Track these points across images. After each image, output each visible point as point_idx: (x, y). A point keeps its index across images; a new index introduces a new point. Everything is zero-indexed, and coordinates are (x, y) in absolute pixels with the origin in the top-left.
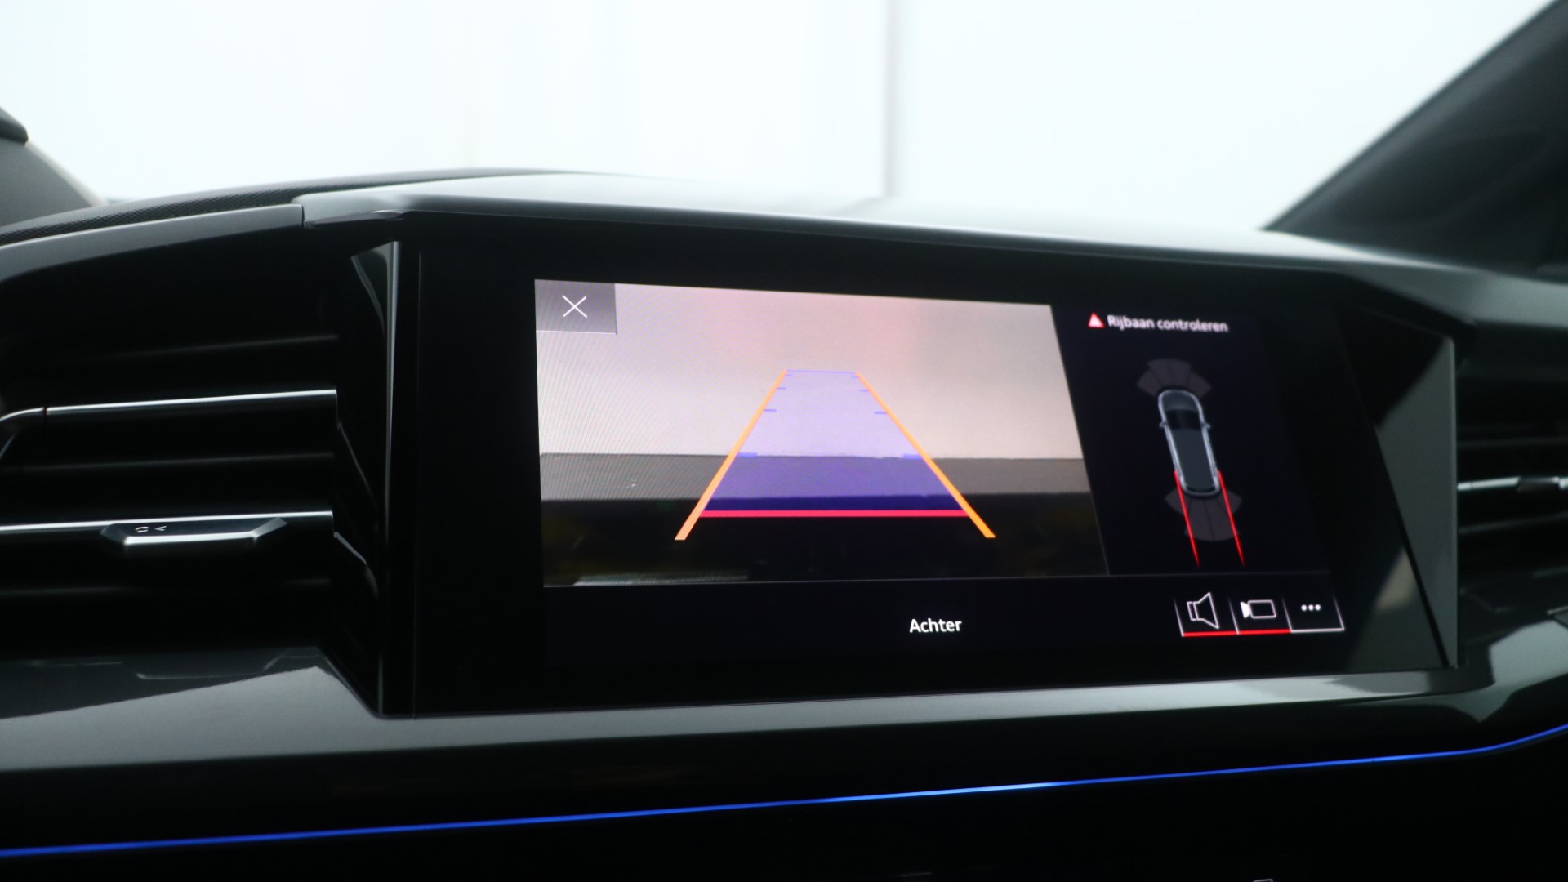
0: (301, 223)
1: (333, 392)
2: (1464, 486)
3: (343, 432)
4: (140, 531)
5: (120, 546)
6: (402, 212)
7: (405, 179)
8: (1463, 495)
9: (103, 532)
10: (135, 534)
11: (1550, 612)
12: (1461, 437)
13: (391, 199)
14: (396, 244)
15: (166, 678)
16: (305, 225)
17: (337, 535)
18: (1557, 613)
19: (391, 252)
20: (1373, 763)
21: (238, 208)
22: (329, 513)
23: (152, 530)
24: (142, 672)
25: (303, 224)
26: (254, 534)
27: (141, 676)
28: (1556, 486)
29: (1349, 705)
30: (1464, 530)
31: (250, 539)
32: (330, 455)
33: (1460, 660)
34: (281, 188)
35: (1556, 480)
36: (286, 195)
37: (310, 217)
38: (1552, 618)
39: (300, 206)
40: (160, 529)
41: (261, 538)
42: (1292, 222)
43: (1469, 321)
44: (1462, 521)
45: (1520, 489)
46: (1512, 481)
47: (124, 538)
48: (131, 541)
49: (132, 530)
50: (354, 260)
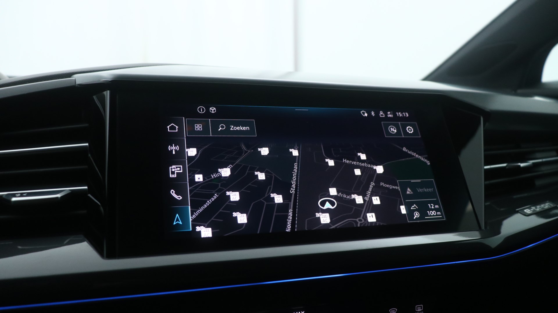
0: (74, 84)
1: (87, 144)
2: (486, 167)
3: (91, 158)
4: (17, 196)
5: (10, 201)
6: (111, 80)
7: (113, 68)
8: (486, 170)
9: (4, 196)
10: (15, 197)
11: (517, 210)
12: (485, 151)
13: (107, 75)
14: (108, 91)
15: (31, 247)
16: (76, 85)
17: (89, 195)
18: (520, 210)
19: (107, 94)
20: (456, 263)
21: (52, 80)
22: (86, 187)
23: (22, 195)
24: (20, 246)
25: (75, 85)
26: (59, 196)
27: (20, 247)
28: (520, 166)
29: (457, 243)
30: (487, 182)
31: (57, 198)
32: (86, 167)
33: (485, 227)
34: (68, 72)
35: (519, 164)
36: (69, 75)
37: (78, 82)
38: (518, 212)
39: (74, 78)
40: (25, 195)
41: (61, 197)
42: (431, 77)
43: (488, 110)
44: (486, 180)
45: (507, 167)
46: (505, 165)
47: (11, 198)
48: (14, 199)
49: (14, 195)
50: (95, 97)
